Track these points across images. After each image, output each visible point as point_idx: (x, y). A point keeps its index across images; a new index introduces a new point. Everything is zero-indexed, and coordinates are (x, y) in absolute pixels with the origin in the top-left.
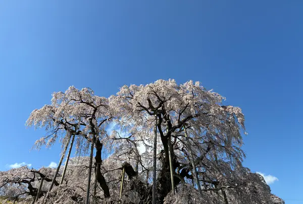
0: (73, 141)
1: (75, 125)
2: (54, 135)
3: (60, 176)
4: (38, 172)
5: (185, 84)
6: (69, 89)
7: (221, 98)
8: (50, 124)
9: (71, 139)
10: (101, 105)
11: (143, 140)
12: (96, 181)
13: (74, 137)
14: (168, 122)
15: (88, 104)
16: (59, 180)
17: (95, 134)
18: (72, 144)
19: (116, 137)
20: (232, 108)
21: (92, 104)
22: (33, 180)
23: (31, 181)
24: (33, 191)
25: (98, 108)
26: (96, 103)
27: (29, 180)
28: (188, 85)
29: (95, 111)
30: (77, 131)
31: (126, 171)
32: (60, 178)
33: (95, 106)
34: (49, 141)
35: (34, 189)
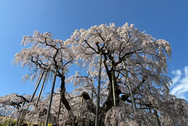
2: (35, 73)
4: (21, 96)
8: (32, 65)
11: (96, 78)
12: (60, 102)
14: (112, 61)
15: (52, 46)
17: (58, 68)
19: (79, 76)
20: (161, 41)
21: (55, 47)
25: (59, 50)
26: (58, 47)
29: (57, 52)
33: (57, 48)
34: (31, 77)
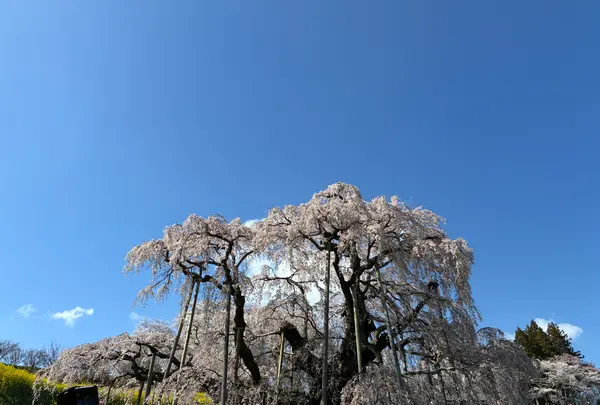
0: (197, 291)
1: (200, 265)
2: (166, 281)
3: (181, 348)
4: (147, 345)
5: (374, 201)
6: (189, 220)
7: (438, 220)
9: (195, 288)
10: (240, 236)
11: (314, 281)
12: (237, 357)
13: (198, 285)
15: (218, 236)
16: (180, 354)
18: (196, 296)
19: (270, 277)
20: (449, 243)
21: (226, 236)
22: (138, 355)
23: (135, 357)
24: (140, 371)
25: (234, 242)
27: (133, 355)
28: (378, 203)
30: (203, 276)
31: (287, 337)
32: (180, 351)
33: (229, 239)
34: (159, 290)
35: (140, 368)
